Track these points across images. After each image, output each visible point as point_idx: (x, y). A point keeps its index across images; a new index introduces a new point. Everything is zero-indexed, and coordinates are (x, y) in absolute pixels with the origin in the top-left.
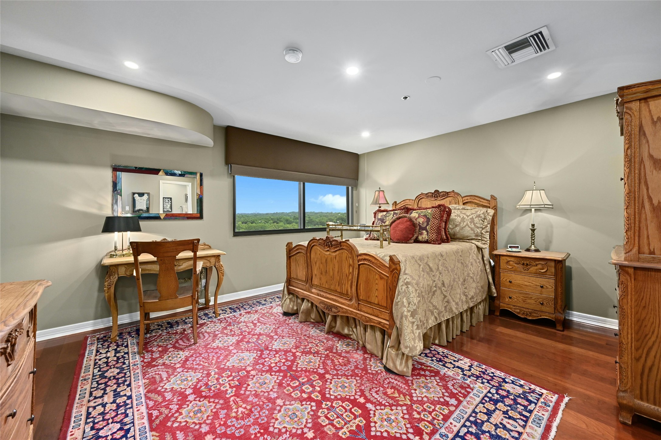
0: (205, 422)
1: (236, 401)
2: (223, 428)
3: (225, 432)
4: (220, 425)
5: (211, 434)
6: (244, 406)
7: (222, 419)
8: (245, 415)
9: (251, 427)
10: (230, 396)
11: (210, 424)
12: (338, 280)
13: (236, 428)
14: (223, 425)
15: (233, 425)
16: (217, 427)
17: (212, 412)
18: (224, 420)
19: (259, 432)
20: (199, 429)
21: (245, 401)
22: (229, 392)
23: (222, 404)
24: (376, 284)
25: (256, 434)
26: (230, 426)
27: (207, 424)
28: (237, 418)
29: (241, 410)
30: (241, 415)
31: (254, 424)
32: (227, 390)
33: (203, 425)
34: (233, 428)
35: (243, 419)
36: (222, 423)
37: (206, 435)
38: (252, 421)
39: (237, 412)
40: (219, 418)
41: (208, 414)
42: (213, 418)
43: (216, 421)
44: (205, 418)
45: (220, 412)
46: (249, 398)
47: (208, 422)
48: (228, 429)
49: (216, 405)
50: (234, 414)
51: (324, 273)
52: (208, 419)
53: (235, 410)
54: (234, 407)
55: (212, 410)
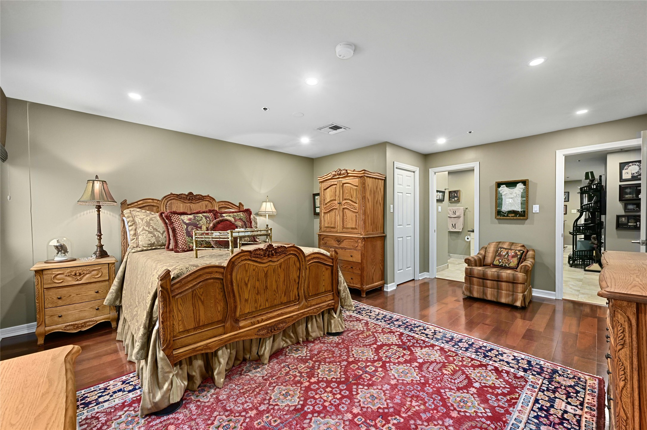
0: (443, 425)
1: (406, 410)
2: (439, 409)
3: (442, 406)
4: (438, 412)
5: (450, 414)
6: (408, 403)
7: (431, 414)
8: (419, 399)
9: (427, 392)
10: (401, 419)
11: (441, 420)
12: (284, 290)
13: (434, 401)
14: (437, 410)
15: (433, 403)
16: (441, 414)
17: (429, 425)
18: (431, 412)
19: (429, 387)
20: (452, 426)
21: (402, 404)
22: (395, 422)
23: (415, 420)
24: (324, 275)
25: (432, 388)
26: (435, 405)
27: (443, 422)
28: (425, 404)
29: (414, 403)
30: (420, 402)
31: (424, 391)
32: (394, 424)
33: (446, 424)
34: (435, 402)
35: (424, 399)
36: (435, 411)
37: (454, 417)
38: (421, 393)
39: (419, 406)
40: (432, 415)
41: (434, 427)
42: (435, 421)
43: (436, 417)
44: (439, 426)
45: (425, 418)
46: (397, 403)
47: (440, 422)
48: (439, 405)
49: (419, 425)
50: (422, 407)
51: (262, 292)
52: (438, 424)
53: (417, 408)
54: (414, 410)
55: (426, 426)
